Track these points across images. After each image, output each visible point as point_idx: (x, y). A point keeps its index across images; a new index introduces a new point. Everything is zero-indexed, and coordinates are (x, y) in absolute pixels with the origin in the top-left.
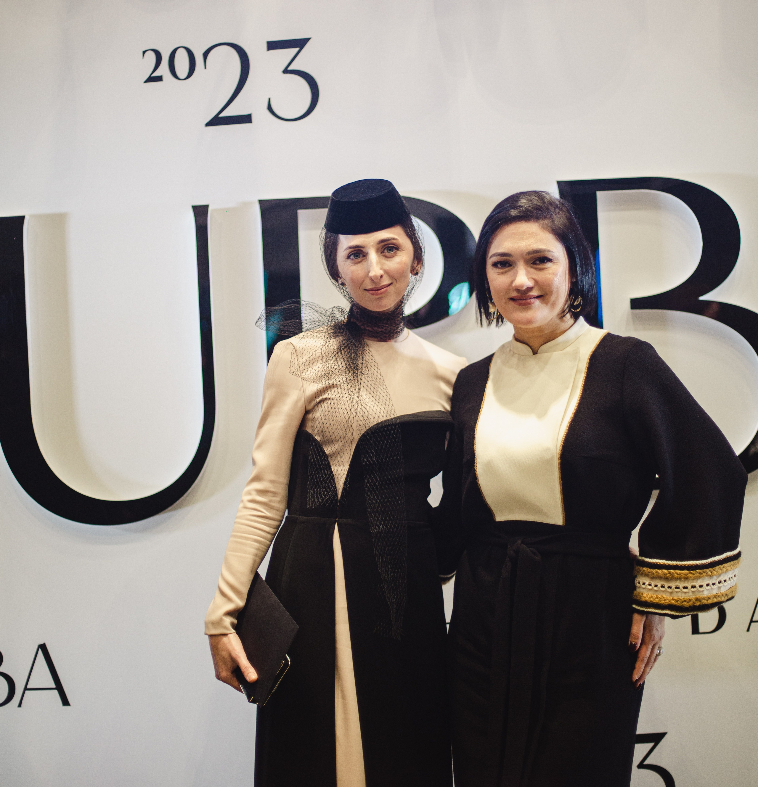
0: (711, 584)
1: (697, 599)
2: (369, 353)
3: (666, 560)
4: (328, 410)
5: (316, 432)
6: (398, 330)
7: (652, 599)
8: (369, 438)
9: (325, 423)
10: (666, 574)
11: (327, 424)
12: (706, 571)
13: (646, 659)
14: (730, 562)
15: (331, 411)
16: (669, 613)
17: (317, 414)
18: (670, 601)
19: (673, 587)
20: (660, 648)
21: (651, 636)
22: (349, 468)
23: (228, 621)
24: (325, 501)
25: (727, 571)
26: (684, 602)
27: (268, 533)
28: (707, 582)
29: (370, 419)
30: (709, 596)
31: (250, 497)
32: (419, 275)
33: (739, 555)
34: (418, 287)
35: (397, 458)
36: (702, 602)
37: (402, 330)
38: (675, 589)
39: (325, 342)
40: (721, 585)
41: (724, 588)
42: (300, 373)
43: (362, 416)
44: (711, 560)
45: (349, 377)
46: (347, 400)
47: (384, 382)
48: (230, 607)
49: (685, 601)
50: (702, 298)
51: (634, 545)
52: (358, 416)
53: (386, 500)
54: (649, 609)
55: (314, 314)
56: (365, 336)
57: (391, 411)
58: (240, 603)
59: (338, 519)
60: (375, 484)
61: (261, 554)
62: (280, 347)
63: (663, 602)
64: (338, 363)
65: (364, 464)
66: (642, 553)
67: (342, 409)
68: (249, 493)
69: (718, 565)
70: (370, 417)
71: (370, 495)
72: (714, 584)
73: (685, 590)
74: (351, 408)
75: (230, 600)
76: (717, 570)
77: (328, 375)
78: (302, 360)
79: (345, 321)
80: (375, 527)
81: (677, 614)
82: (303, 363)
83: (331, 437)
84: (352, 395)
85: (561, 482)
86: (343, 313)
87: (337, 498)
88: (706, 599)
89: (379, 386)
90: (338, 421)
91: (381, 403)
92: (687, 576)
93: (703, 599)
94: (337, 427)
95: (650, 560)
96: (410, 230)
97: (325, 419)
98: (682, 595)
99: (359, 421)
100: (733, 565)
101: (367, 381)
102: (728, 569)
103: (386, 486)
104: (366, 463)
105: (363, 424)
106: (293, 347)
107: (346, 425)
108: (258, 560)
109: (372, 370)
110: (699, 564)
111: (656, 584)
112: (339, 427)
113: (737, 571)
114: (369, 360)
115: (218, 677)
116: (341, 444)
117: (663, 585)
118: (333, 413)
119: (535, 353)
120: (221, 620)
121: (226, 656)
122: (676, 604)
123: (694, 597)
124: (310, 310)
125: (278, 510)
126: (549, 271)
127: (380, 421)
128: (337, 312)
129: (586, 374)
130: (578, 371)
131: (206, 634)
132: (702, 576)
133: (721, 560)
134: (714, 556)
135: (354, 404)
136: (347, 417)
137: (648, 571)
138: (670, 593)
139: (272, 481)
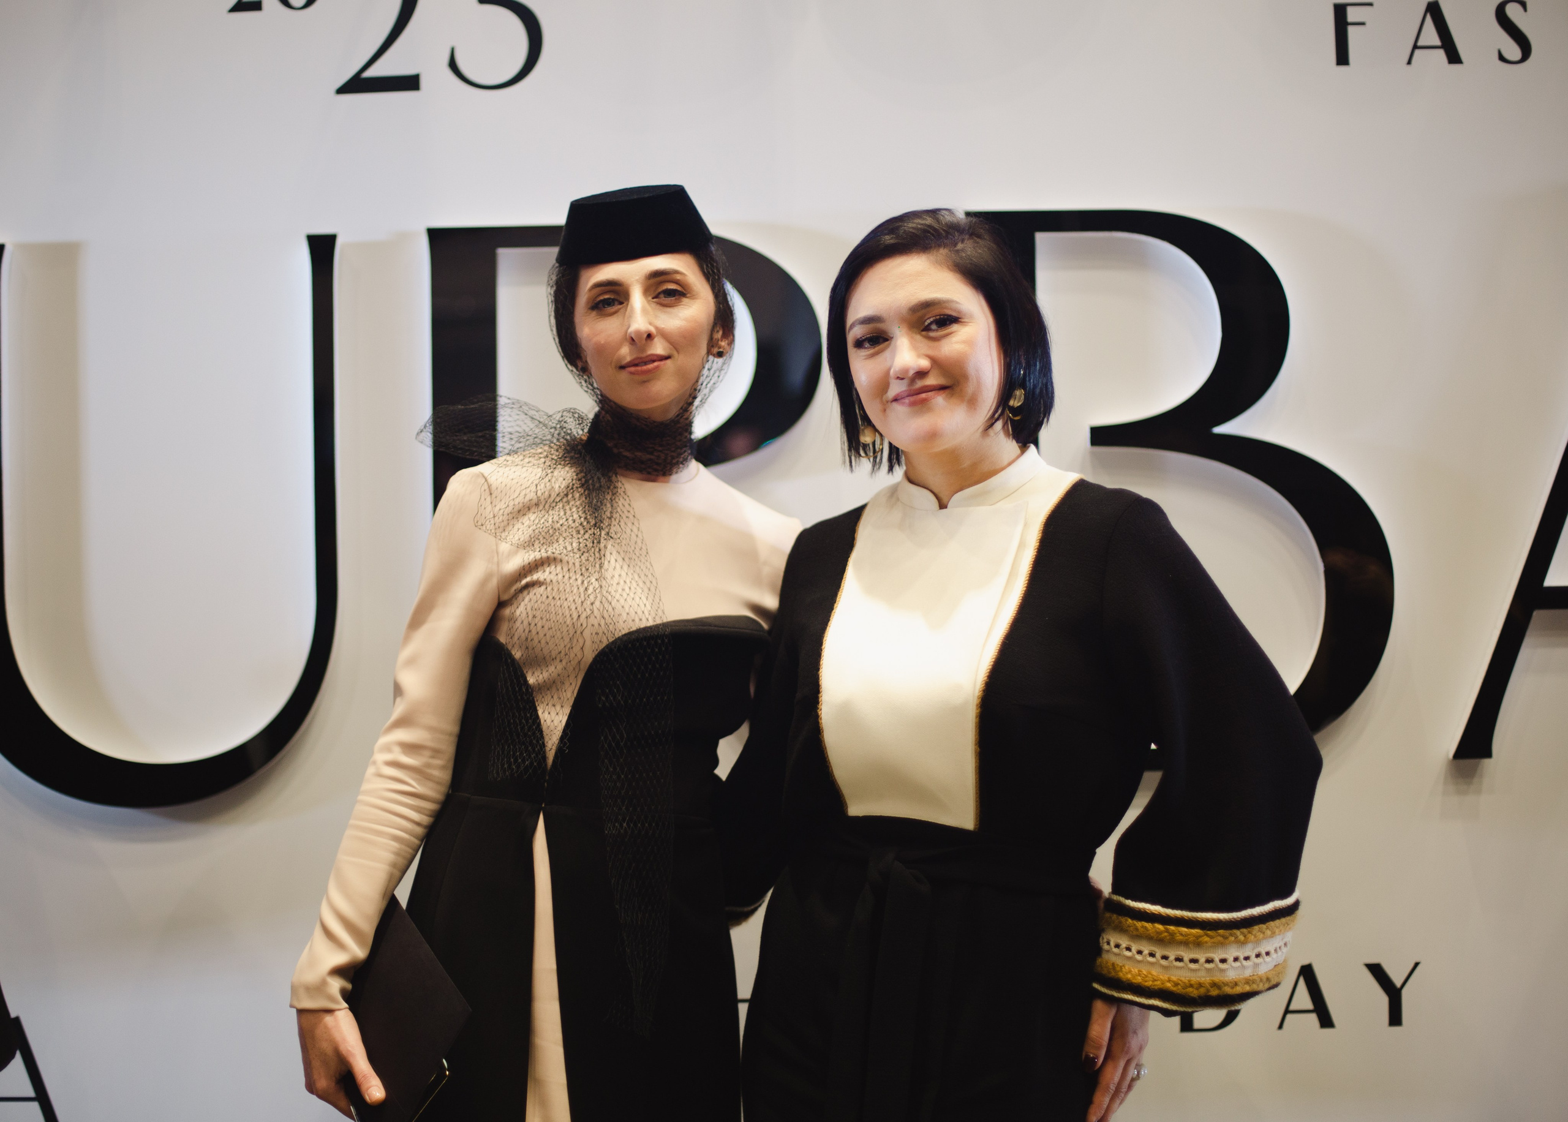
0: (1242, 958)
1: (1214, 985)
2: (625, 500)
3: (1164, 905)
4: (541, 600)
5: (516, 641)
6: (680, 462)
7: (1129, 976)
8: (612, 658)
9: (533, 624)
10: (1161, 933)
11: (537, 626)
12: (1235, 934)
13: (1113, 1087)
14: (1278, 918)
15: (546, 603)
16: (1160, 1006)
17: (520, 609)
18: (1163, 984)
19: (1172, 958)
20: (1139, 1066)
21: (1123, 1044)
22: (571, 711)
23: (336, 985)
24: (522, 768)
25: (1273, 934)
26: (1189, 987)
27: (418, 824)
28: (1236, 954)
29: (616, 623)
30: (1235, 980)
31: (389, 757)
32: (724, 358)
33: (1293, 908)
35: (662, 699)
36: (1223, 989)
37: (686, 460)
38: (1174, 961)
39: (544, 472)
40: (1259, 960)
41: (1265, 967)
42: (494, 528)
43: (603, 617)
44: (1247, 914)
45: (585, 541)
46: (578, 585)
47: (648, 556)
48: (340, 959)
49: (1191, 986)
50: (1219, 430)
52: (596, 617)
53: (637, 776)
54: (1123, 993)
55: (525, 423)
56: (619, 467)
57: (657, 611)
58: (358, 952)
59: (545, 805)
60: (618, 745)
61: (402, 862)
62: (461, 481)
63: (1151, 983)
64: (565, 514)
65: (600, 705)
66: (1117, 888)
67: (566, 600)
68: (387, 748)
69: (1257, 923)
70: (617, 619)
71: (607, 766)
72: (1247, 958)
73: (1193, 966)
74: (583, 600)
75: (340, 945)
76: (1254, 932)
77: (547, 536)
78: (503, 505)
79: (584, 438)
80: (614, 825)
81: (1174, 1008)
82: (500, 510)
83: (541, 650)
84: (588, 575)
85: (978, 749)
86: (581, 422)
87: (546, 765)
88: (1230, 984)
89: (639, 563)
90: (558, 621)
91: (640, 594)
92: (1200, 939)
93: (1226, 984)
94: (555, 633)
95: (1134, 903)
97: (534, 617)
98: (1187, 975)
99: (597, 626)
100: (1284, 925)
101: (616, 552)
102: (1275, 933)
103: (639, 750)
104: (604, 705)
105: (603, 632)
106: (484, 480)
107: (572, 632)
108: (397, 874)
109: (628, 531)
110: (1224, 919)
111: (1139, 949)
112: (559, 634)
113: (1289, 936)
114: (623, 512)
115: (311, 1087)
116: (559, 668)
117: (1154, 953)
118: (550, 609)
119: (942, 506)
120: (324, 983)
121: (329, 1051)
122: (1174, 989)
123: (1208, 979)
124: (518, 415)
125: (438, 783)
126: (955, 339)
127: (634, 629)
128: (569, 420)
129: (1037, 552)
130: (1022, 545)
131: (292, 1006)
132: (1227, 941)
133: (1263, 915)
134: (1253, 906)
135: (590, 592)
136: (575, 616)
137: (1128, 923)
138: (1165, 968)
139: (430, 729)
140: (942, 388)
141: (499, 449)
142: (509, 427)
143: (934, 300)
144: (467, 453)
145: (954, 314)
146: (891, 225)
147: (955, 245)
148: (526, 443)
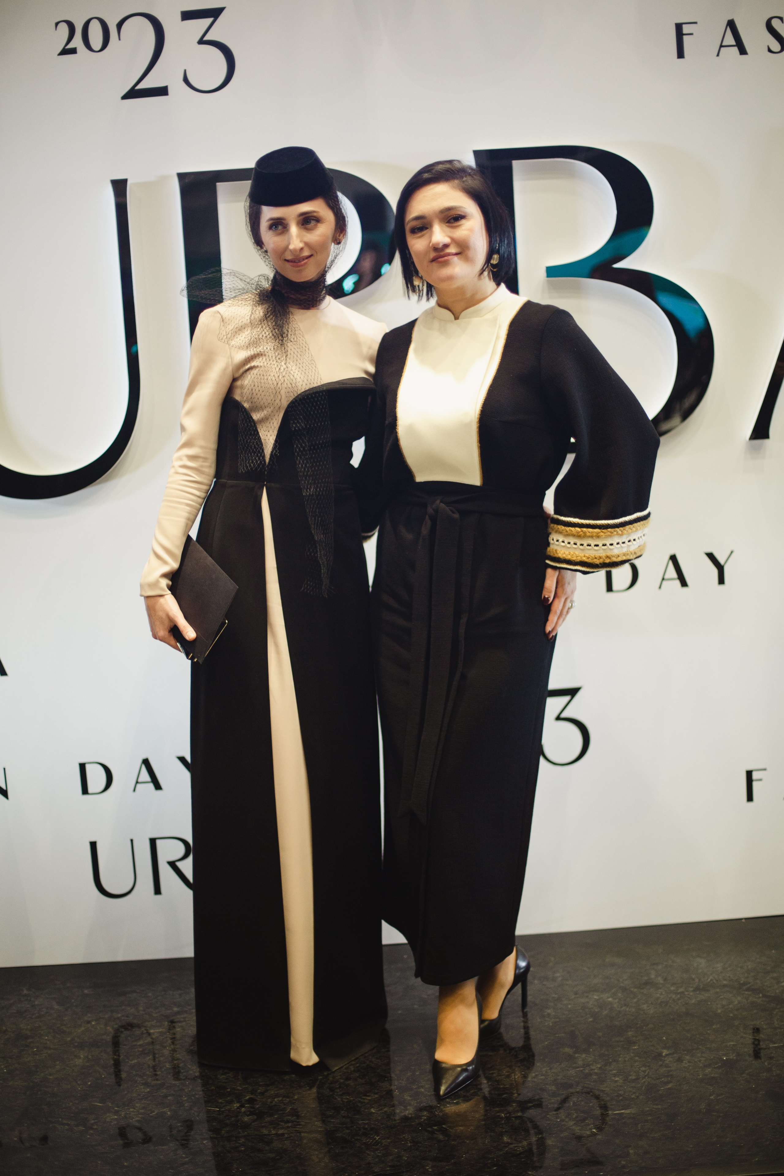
0: (621, 543)
1: (607, 557)
3: (580, 518)
4: (256, 376)
5: (245, 398)
6: (321, 298)
7: (564, 555)
8: (297, 404)
9: (254, 390)
10: (579, 532)
11: (256, 390)
12: (617, 531)
13: (558, 612)
14: (639, 522)
15: (260, 378)
16: (581, 569)
17: (246, 381)
18: (581, 558)
19: (585, 545)
20: (572, 602)
21: (564, 590)
23: (165, 583)
24: (253, 466)
25: (637, 530)
27: (198, 497)
28: (618, 541)
29: (298, 386)
30: (618, 554)
31: (181, 463)
32: (342, 243)
33: (648, 516)
34: (341, 256)
35: (325, 424)
36: (612, 559)
37: (324, 298)
38: (587, 546)
40: (630, 543)
41: (633, 547)
42: (227, 341)
43: (290, 384)
44: (622, 520)
45: (276, 344)
46: (275, 367)
48: (166, 569)
49: (596, 558)
50: (616, 266)
51: (549, 503)
52: (287, 383)
53: (314, 464)
54: (562, 564)
55: (237, 282)
56: (289, 304)
57: (318, 379)
58: (174, 565)
59: (266, 483)
60: (304, 449)
61: (192, 517)
62: (206, 316)
63: (576, 558)
64: (264, 331)
65: (293, 429)
66: (556, 512)
67: (270, 376)
68: (180, 459)
69: (628, 525)
70: (298, 384)
71: (300, 460)
72: (624, 543)
73: (596, 548)
74: (279, 375)
75: (165, 562)
76: (627, 529)
78: (230, 327)
79: (270, 289)
80: (307, 490)
81: (588, 570)
82: (230, 329)
83: (259, 403)
84: (280, 362)
85: (479, 445)
86: (267, 281)
87: (265, 462)
88: (615, 556)
89: (305, 353)
90: (266, 387)
91: (308, 371)
92: (599, 534)
93: (613, 556)
94: (266, 393)
95: (565, 518)
96: (332, 201)
97: (254, 385)
98: (594, 553)
99: (288, 388)
100: (642, 525)
101: (294, 348)
103: (315, 451)
104: (295, 429)
105: (292, 391)
106: (219, 314)
107: (274, 392)
108: (190, 523)
110: (611, 523)
111: (569, 542)
112: (268, 393)
113: (646, 531)
114: (295, 327)
115: (155, 637)
116: (270, 410)
117: (576, 543)
118: (262, 380)
119: (456, 318)
120: (157, 582)
121: (164, 616)
123: (604, 554)
124: (234, 278)
125: (208, 475)
126: (463, 228)
127: (307, 389)
128: (262, 280)
129: (506, 341)
130: (497, 338)
131: (141, 596)
132: (612, 534)
133: (631, 520)
134: (625, 516)
135: (282, 371)
136: (275, 383)
137: (562, 528)
138: (582, 550)
139: (202, 447)
140: (457, 254)
141: (224, 297)
142: (229, 285)
143: (453, 207)
144: (208, 301)
145: (463, 214)
146: (428, 169)
147: (463, 178)
148: (240, 293)
